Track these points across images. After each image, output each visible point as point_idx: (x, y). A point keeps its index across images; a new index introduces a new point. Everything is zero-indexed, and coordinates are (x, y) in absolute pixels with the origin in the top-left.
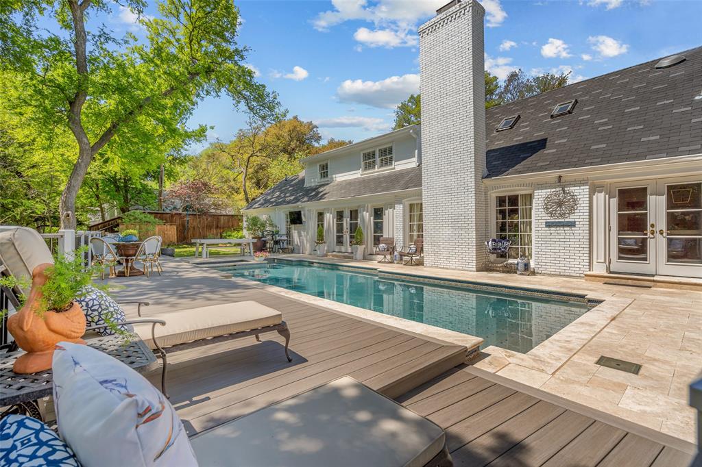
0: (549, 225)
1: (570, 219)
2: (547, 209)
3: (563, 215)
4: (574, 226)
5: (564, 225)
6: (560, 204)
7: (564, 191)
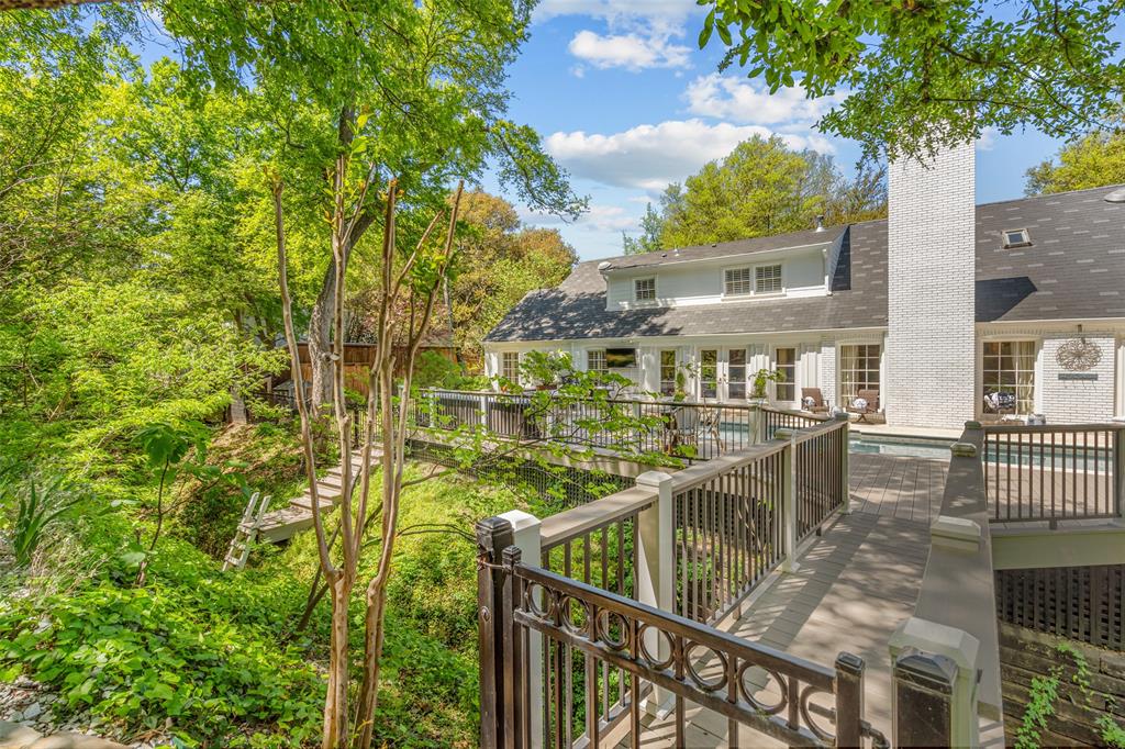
0: (1062, 377)
1: (1092, 371)
2: (1061, 360)
3: (1082, 367)
4: (1096, 379)
5: (1083, 378)
6: (1079, 355)
7: (1084, 342)
